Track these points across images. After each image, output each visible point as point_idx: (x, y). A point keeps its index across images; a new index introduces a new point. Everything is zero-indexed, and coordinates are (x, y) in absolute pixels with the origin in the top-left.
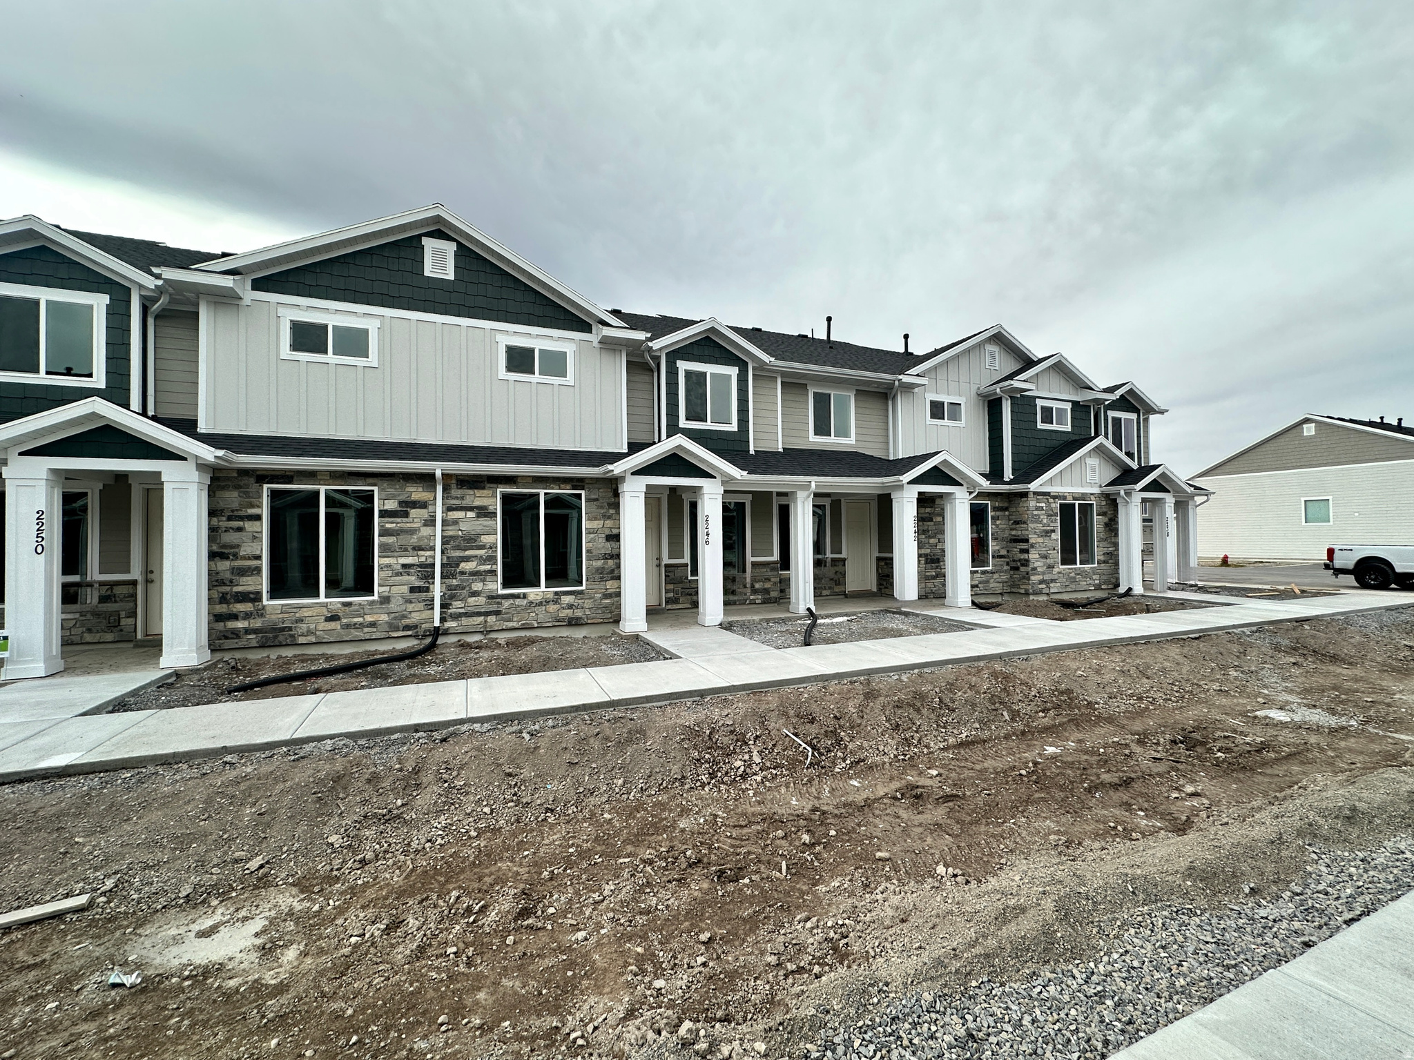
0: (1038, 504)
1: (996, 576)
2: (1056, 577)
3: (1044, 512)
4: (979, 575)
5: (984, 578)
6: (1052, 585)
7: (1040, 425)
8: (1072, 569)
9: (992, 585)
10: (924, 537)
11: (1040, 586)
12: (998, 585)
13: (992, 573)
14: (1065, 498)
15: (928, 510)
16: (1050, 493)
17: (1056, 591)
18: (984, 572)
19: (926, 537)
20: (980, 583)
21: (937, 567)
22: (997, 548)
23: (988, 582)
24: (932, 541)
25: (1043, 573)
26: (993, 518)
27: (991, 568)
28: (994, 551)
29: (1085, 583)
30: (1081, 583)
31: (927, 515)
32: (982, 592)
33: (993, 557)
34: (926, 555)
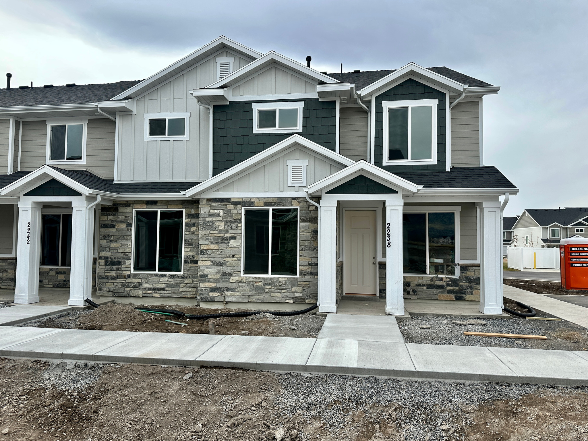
0: (212, 211)
1: (187, 281)
2: (234, 286)
3: (221, 219)
4: (167, 279)
5: (172, 281)
6: (228, 294)
7: (256, 130)
8: (259, 278)
9: (181, 290)
10: (105, 241)
11: (211, 294)
12: (190, 290)
13: (182, 278)
14: (251, 203)
15: (110, 217)
16: (230, 199)
17: (234, 300)
18: (171, 277)
19: (108, 242)
20: (167, 286)
21: (118, 269)
22: (191, 254)
23: (177, 286)
24: (113, 245)
25: (217, 281)
26: (187, 224)
27: (182, 273)
28: (187, 257)
29: (279, 295)
30: (272, 294)
31: (110, 222)
32: (169, 295)
33: (186, 262)
34: (106, 258)
